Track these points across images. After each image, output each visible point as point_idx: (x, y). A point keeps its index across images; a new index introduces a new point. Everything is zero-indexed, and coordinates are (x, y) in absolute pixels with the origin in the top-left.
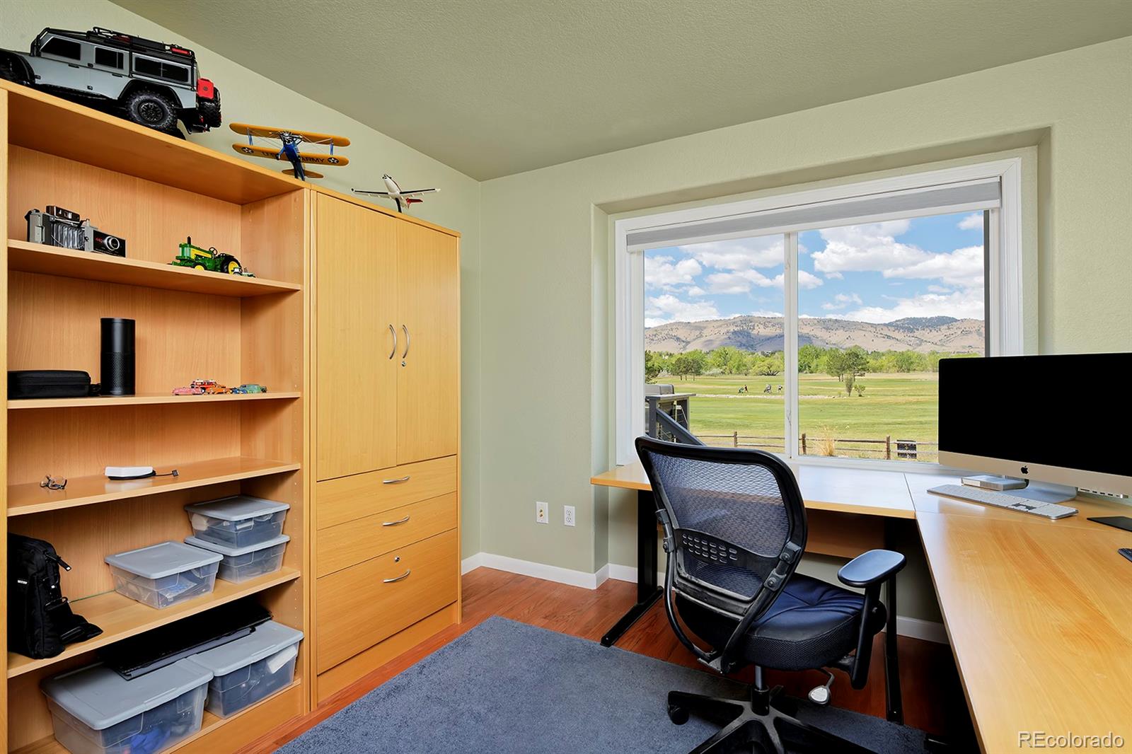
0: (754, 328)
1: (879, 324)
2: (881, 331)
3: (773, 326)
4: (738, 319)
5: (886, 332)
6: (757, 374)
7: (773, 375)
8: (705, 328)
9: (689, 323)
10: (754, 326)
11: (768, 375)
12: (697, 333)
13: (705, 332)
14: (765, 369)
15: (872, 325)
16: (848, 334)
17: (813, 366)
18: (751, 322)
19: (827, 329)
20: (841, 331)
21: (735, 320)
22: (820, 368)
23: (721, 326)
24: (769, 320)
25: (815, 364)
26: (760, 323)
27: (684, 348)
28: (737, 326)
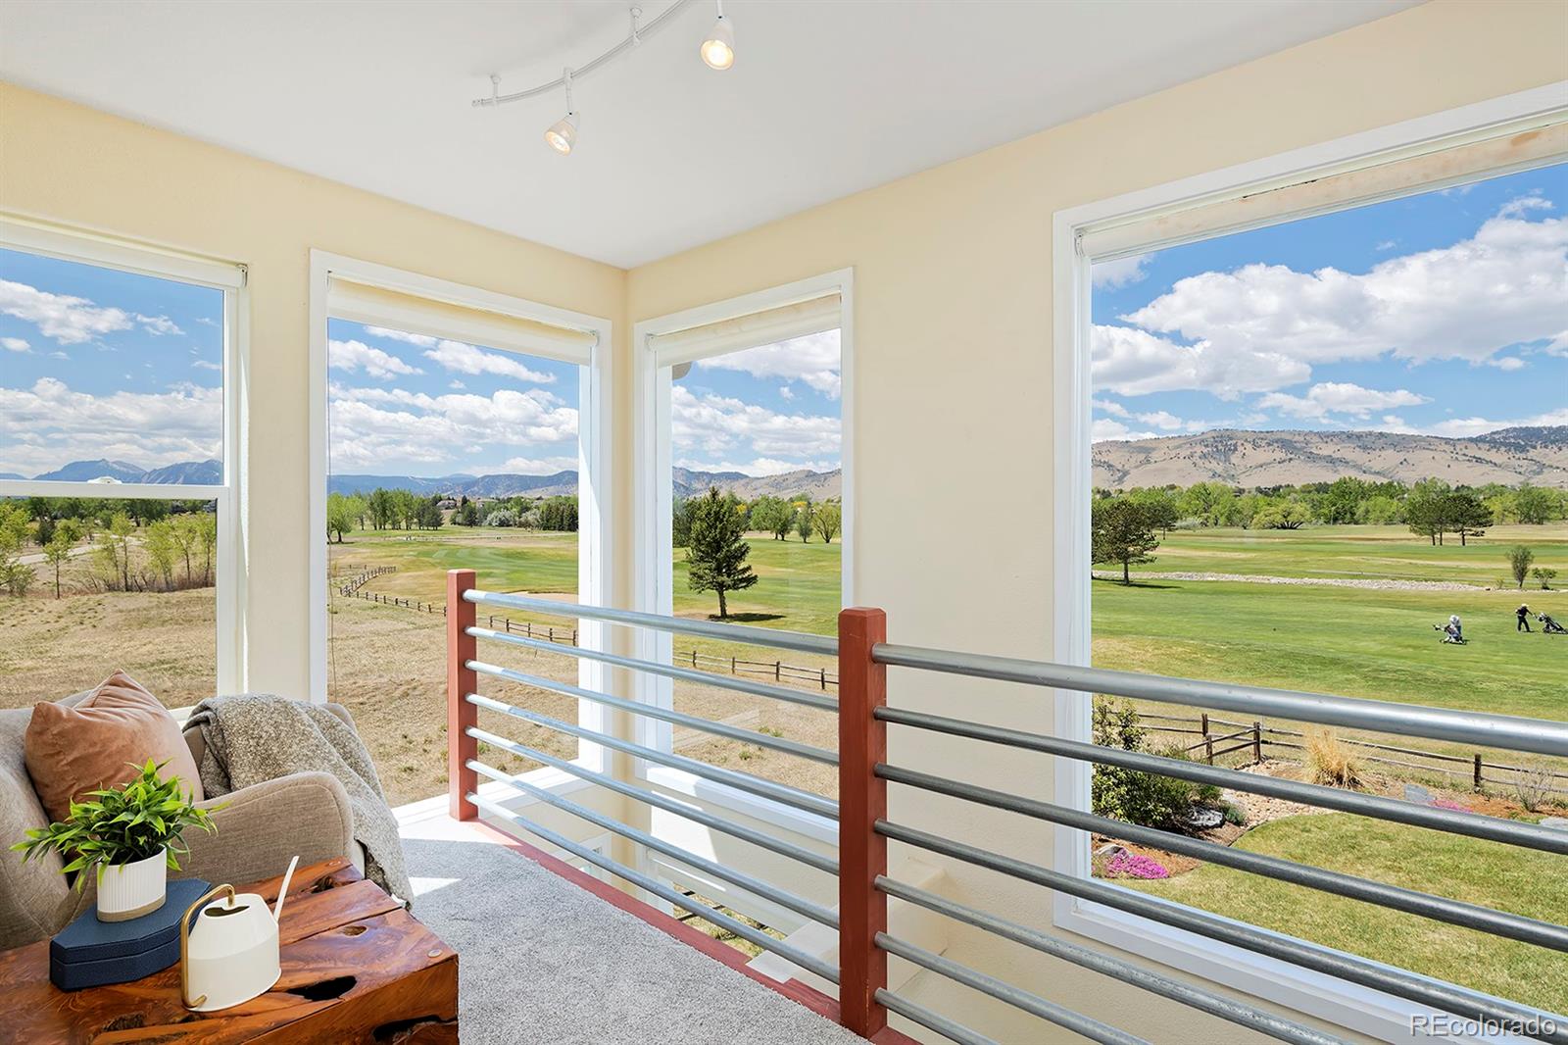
0: (1236, 449)
1: (1459, 440)
2: (1465, 451)
3: (1269, 445)
4: (1208, 436)
5: (1473, 451)
6: (1264, 528)
7: (1291, 528)
8: (1154, 449)
9: (1127, 442)
10: (1235, 445)
11: (1284, 527)
12: (1142, 457)
13: (1154, 456)
14: (1279, 519)
15: (1447, 441)
16: (1402, 456)
17: (1360, 512)
18: (1231, 439)
19: (1365, 448)
20: (1390, 452)
21: (1204, 437)
22: (1372, 516)
23: (1179, 447)
24: (1262, 435)
25: (1362, 509)
26: (1246, 440)
27: (1120, 480)
28: (1207, 446)
